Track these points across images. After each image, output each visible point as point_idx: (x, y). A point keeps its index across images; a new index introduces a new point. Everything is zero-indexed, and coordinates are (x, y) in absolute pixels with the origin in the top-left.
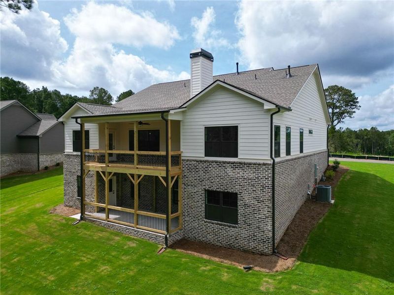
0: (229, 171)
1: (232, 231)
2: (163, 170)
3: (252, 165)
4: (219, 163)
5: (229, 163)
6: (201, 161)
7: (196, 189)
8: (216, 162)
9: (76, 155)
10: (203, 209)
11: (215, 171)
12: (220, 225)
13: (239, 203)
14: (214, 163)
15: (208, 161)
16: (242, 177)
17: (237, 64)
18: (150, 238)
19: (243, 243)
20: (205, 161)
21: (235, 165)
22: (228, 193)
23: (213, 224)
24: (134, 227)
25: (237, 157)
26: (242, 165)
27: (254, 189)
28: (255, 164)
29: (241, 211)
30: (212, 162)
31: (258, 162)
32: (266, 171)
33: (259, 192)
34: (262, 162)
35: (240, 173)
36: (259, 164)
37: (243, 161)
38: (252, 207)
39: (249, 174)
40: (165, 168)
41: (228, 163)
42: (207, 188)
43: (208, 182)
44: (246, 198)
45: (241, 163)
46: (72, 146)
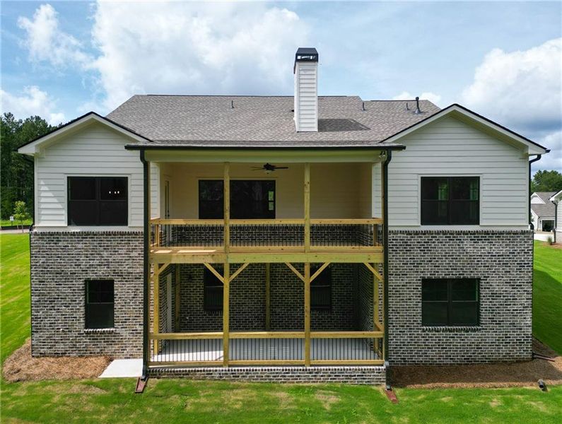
0: (468, 245)
1: (472, 337)
2: (379, 252)
3: (505, 235)
4: (450, 234)
5: (467, 234)
6: (417, 233)
7: (407, 280)
8: (444, 233)
9: (79, 234)
10: (420, 310)
11: (441, 248)
12: (450, 331)
13: (483, 292)
14: (441, 235)
15: (430, 233)
16: (489, 253)
18: (349, 377)
19: (490, 352)
20: (425, 233)
21: (475, 236)
22: (465, 279)
23: (438, 331)
24: (304, 366)
25: (478, 223)
26: (488, 235)
27: (508, 269)
28: (509, 233)
29: (485, 304)
30: (438, 233)
31: (514, 229)
32: (525, 242)
33: (515, 274)
34: (519, 229)
35: (485, 247)
36: (516, 233)
37: (489, 229)
38: (504, 296)
39: (500, 248)
40: (381, 248)
41: (465, 233)
42: (428, 275)
43: (429, 267)
44: (494, 284)
45: (487, 233)
46: (65, 212)
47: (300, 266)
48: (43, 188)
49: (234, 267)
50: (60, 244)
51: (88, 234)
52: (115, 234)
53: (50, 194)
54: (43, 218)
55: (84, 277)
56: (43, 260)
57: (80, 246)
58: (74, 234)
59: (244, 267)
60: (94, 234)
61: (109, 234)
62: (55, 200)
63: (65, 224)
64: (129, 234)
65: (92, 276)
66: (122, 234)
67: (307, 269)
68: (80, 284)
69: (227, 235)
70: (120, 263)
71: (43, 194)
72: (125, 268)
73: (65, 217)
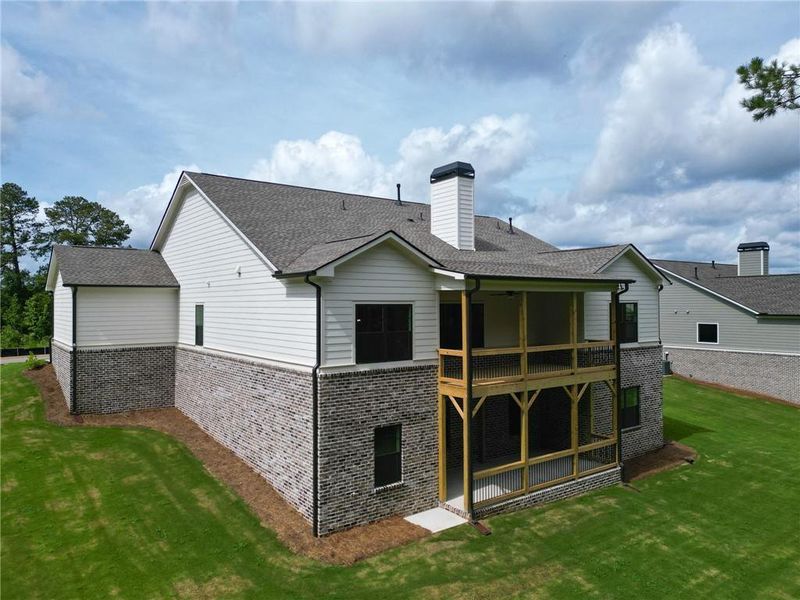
0: (634, 359)
1: (637, 434)
5: (634, 350)
9: (370, 373)
12: (627, 432)
16: (644, 364)
17: (399, 186)
25: (637, 341)
27: (652, 377)
32: (659, 354)
35: (642, 360)
38: (651, 398)
39: (648, 359)
46: (353, 348)
47: (570, 387)
48: (330, 319)
49: (531, 393)
50: (352, 387)
51: (378, 372)
52: (403, 370)
53: (338, 326)
54: (330, 356)
55: (375, 424)
56: (333, 409)
57: (370, 387)
58: (364, 374)
59: (538, 392)
60: (384, 372)
61: (397, 370)
62: (342, 333)
63: (352, 362)
64: (416, 369)
65: (383, 423)
66: (410, 369)
67: (575, 389)
68: (370, 434)
69: (524, 362)
70: (407, 403)
71: (330, 327)
72: (412, 409)
73: (353, 354)
